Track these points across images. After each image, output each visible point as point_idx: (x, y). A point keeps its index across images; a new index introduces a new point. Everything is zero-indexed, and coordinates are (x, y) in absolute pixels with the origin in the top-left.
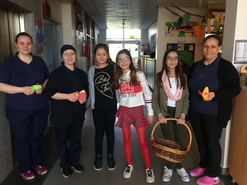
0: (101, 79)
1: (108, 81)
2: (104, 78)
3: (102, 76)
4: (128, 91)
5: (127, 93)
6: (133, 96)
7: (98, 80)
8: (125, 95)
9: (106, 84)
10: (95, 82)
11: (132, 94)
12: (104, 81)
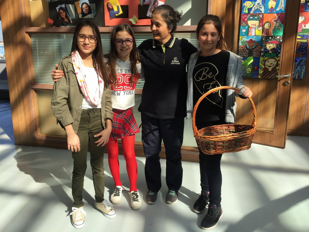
0: (204, 74)
1: (214, 78)
2: (208, 73)
3: (206, 69)
4: (124, 87)
5: (122, 89)
6: (130, 93)
7: (199, 75)
8: (119, 92)
9: (212, 83)
10: (195, 77)
11: (129, 91)
12: (209, 76)
